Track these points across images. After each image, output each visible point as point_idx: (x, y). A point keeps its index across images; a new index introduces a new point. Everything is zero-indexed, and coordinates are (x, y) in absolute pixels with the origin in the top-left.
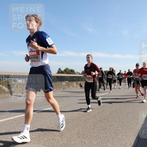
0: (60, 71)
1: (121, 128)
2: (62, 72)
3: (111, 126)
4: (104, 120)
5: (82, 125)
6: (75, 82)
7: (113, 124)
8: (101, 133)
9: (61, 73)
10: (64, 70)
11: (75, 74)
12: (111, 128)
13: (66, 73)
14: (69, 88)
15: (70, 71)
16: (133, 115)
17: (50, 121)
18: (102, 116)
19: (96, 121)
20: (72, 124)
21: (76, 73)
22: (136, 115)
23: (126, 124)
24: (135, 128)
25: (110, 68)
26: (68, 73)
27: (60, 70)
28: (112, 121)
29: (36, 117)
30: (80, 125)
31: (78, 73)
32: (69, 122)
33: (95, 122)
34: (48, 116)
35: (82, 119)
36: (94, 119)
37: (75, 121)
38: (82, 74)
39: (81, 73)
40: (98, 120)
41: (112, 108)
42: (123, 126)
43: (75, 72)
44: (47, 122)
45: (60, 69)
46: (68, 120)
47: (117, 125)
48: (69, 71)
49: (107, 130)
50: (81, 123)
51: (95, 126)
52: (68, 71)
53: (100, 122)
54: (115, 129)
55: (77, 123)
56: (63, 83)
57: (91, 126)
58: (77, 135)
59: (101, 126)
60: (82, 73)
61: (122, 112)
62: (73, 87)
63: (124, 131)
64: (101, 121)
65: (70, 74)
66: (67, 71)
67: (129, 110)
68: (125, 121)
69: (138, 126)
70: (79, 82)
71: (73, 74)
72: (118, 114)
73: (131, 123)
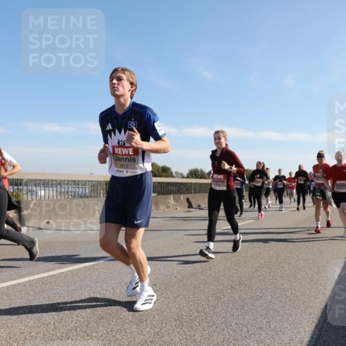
1: (279, 305)
3: (257, 299)
5: (189, 298)
6: (172, 196)
7: (260, 295)
8: (232, 315)
11: (172, 176)
14: (157, 209)
15: (160, 170)
16: (307, 273)
17: (113, 289)
18: (235, 275)
19: (221, 287)
20: (164, 295)
21: (174, 175)
22: (315, 272)
23: (292, 294)
24: (311, 305)
25: (259, 163)
26: (155, 176)
28: (259, 288)
29: (81, 277)
31: (179, 174)
32: (157, 291)
33: (218, 289)
34: (109, 275)
35: (188, 283)
36: (216, 283)
37: (171, 288)
38: (188, 177)
39: (186, 175)
41: (257, 257)
42: (284, 299)
43: (172, 173)
44: (107, 290)
46: (156, 285)
47: (270, 298)
48: (158, 170)
49: (246, 309)
51: (218, 298)
52: (155, 170)
53: (229, 291)
54: (265, 306)
55: (176, 292)
57: (209, 301)
58: (176, 319)
59: (232, 299)
60: (188, 175)
61: (283, 267)
62: (168, 207)
63: (288, 312)
64: (232, 287)
65: (161, 176)
67: (297, 263)
68: (288, 287)
69: (318, 300)
70: (182, 197)
71: (167, 177)
72: (272, 270)
73: (302, 292)
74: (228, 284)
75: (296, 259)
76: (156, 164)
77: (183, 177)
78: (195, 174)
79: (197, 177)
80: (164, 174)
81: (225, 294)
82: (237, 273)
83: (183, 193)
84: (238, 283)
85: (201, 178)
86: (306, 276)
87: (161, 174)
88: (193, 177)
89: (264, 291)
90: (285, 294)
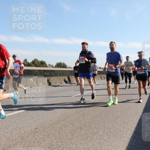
0: (25, 63)
1: (106, 137)
2: (29, 65)
3: (94, 134)
4: (85, 126)
5: (56, 134)
6: (46, 78)
7: (96, 132)
9: (28, 66)
10: (32, 61)
11: (46, 67)
12: (95, 136)
13: (34, 66)
15: (40, 63)
16: (122, 119)
17: (11, 132)
20: (42, 134)
21: (48, 66)
22: (126, 118)
23: (114, 130)
24: (124, 136)
26: (37, 66)
28: (95, 128)
30: (54, 135)
31: (51, 65)
32: (38, 132)
33: (73, 129)
34: (9, 124)
35: (56, 126)
36: (71, 126)
37: (46, 130)
38: (56, 67)
40: (77, 127)
41: (95, 111)
42: (109, 133)
43: (46, 65)
45: (25, 60)
46: (37, 128)
47: (101, 133)
48: (38, 63)
49: (88, 139)
50: (54, 132)
51: (73, 134)
53: (79, 130)
54: (99, 137)
55: (49, 132)
57: (68, 136)
59: (80, 134)
61: (108, 116)
63: (111, 140)
64: (81, 128)
65: (40, 67)
66: (35, 63)
67: (117, 113)
68: (112, 126)
69: (128, 133)
70: (52, 78)
71: (43, 67)
72: (103, 118)
73: (119, 129)
75: (116, 111)
76: (37, 60)
77: (53, 67)
78: (60, 66)
80: (41, 65)
82: (83, 120)
83: (53, 76)
85: (63, 68)
87: (40, 65)
88: (58, 67)
89: (98, 129)
90: (110, 131)
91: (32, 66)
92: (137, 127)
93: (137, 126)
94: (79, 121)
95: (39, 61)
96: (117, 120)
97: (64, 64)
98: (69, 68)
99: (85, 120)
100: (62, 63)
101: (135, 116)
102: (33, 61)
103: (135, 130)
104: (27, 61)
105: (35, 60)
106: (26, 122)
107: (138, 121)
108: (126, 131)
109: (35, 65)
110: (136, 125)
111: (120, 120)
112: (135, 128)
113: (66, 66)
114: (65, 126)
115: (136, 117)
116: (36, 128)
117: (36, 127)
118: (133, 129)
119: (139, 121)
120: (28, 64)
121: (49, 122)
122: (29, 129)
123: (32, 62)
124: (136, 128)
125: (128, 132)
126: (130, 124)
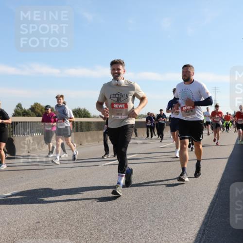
0: (19, 110)
1: (157, 233)
2: (25, 113)
3: (137, 229)
4: (121, 215)
5: (72, 232)
7: (140, 225)
9: (24, 115)
10: (30, 107)
12: (137, 233)
13: (34, 115)
16: (182, 202)
19: (103, 219)
24: (187, 230)
27: (21, 108)
28: (138, 218)
30: (67, 233)
32: (40, 228)
33: (100, 222)
36: (98, 216)
37: (54, 225)
42: (162, 227)
45: (19, 106)
46: (39, 222)
47: (148, 227)
48: (41, 111)
49: (126, 238)
52: (39, 111)
53: (111, 223)
56: (27, 139)
64: (114, 219)
66: (36, 110)
68: (165, 215)
69: (192, 226)
73: (178, 220)
74: (110, 216)
76: (39, 104)
78: (78, 114)
79: (80, 116)
81: (107, 226)
82: (118, 206)
84: (119, 215)
85: (84, 117)
86: (181, 205)
88: (76, 117)
89: (143, 221)
90: (163, 222)
91: (30, 116)
92: (208, 214)
93: (208, 212)
94: (110, 207)
95: (42, 107)
96: (175, 204)
97: (85, 110)
98: (94, 117)
99: (120, 205)
100: (81, 110)
101: (204, 195)
102: (32, 106)
103: (204, 220)
104: (22, 106)
105: (36, 104)
106: (20, 212)
107: (209, 204)
108: (189, 222)
109: (36, 114)
110: (205, 212)
111: (180, 205)
112: (203, 217)
113: (89, 114)
114: (86, 216)
115: (205, 199)
116: (37, 223)
117: (37, 221)
118: (201, 219)
119: (211, 204)
120: (23, 113)
121: (59, 211)
122: (25, 225)
123: (30, 109)
124: (206, 216)
125: (193, 224)
126: (197, 209)
